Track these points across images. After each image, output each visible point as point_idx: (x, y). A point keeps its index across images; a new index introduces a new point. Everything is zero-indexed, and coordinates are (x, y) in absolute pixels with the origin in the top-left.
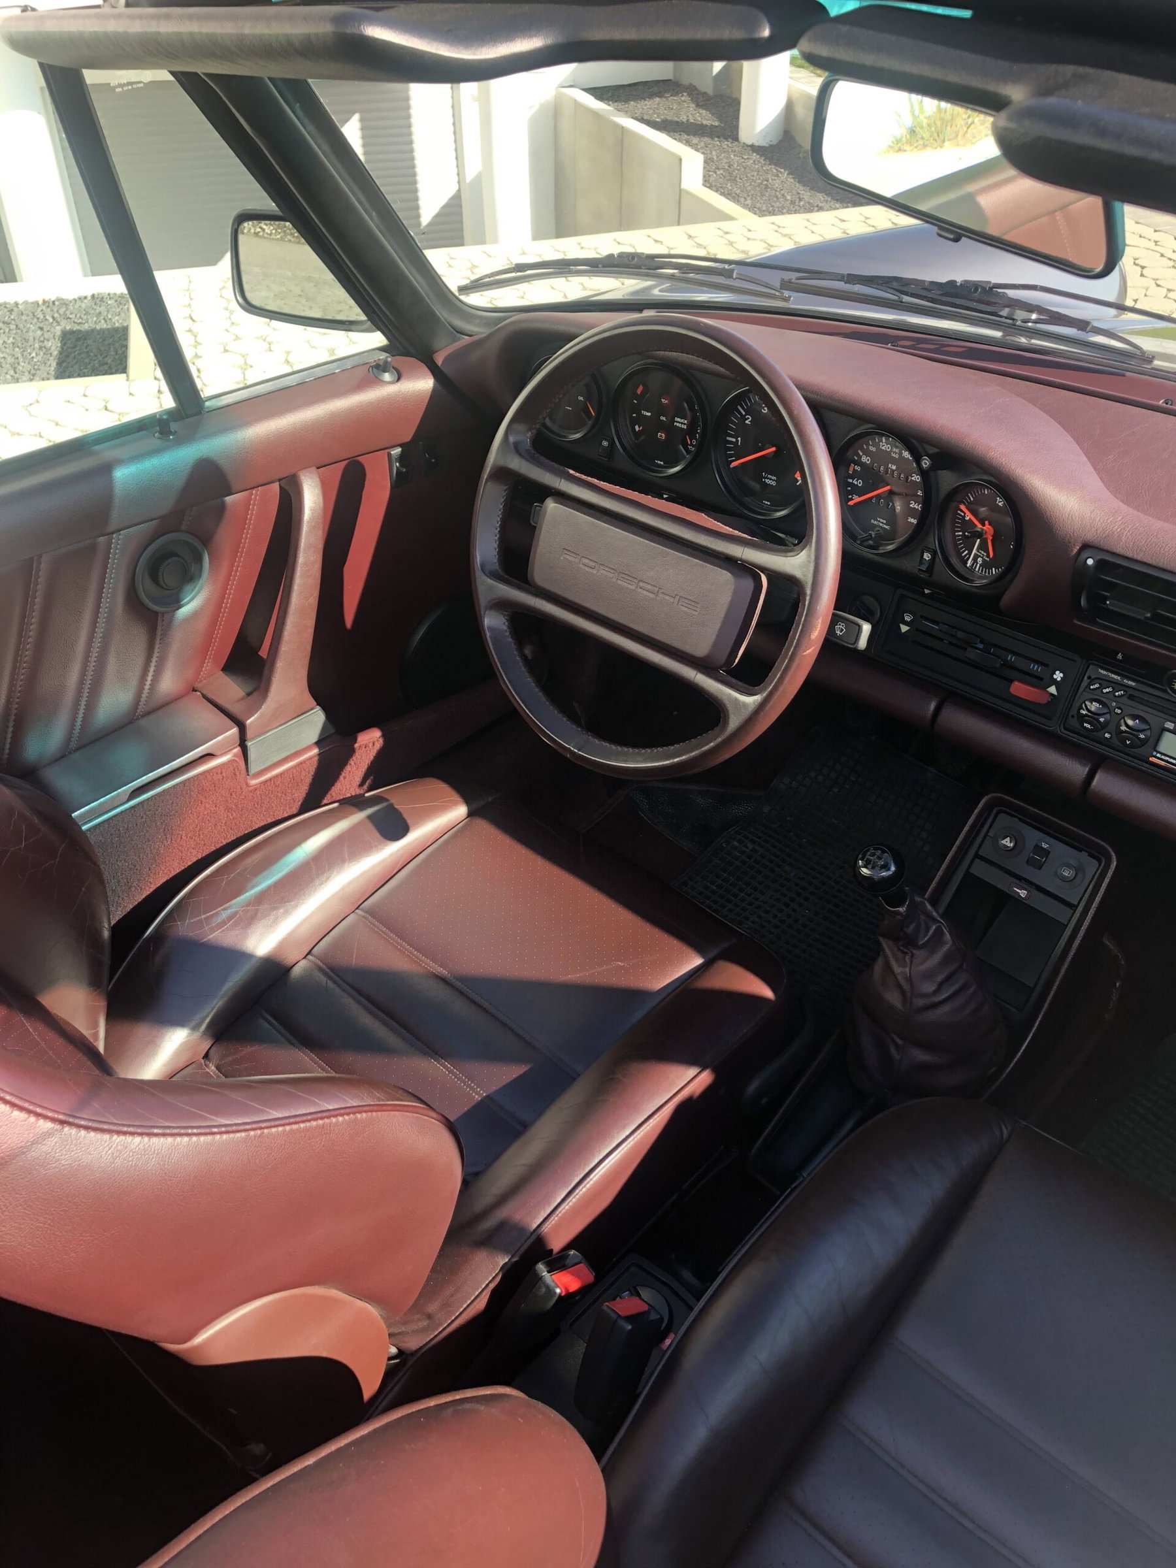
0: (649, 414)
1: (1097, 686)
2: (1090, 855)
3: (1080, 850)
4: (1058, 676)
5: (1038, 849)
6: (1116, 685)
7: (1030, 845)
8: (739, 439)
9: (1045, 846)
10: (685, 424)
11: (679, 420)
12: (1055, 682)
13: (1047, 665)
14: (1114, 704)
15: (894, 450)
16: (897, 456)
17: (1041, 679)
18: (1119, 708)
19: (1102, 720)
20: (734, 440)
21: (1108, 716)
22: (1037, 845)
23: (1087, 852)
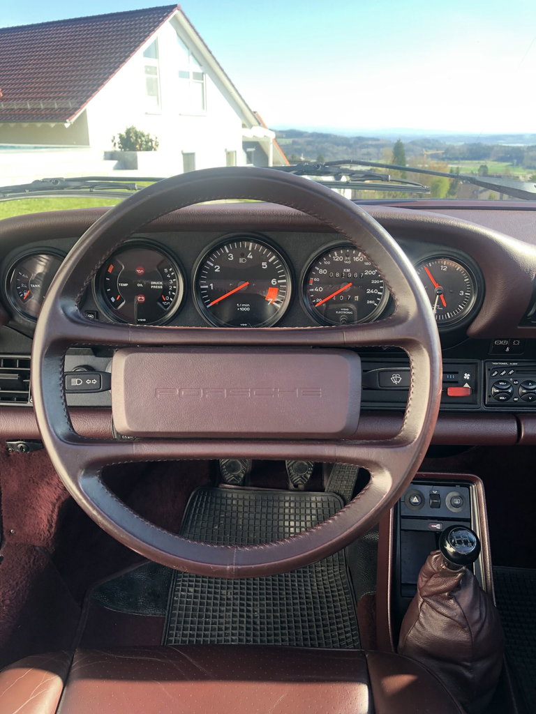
0: (126, 285)
1: (496, 373)
2: (461, 486)
3: (454, 485)
4: (467, 376)
5: (432, 496)
6: (508, 368)
7: (427, 496)
8: (211, 285)
9: (435, 492)
10: (160, 285)
11: (154, 283)
12: (466, 381)
13: (457, 373)
14: (511, 379)
15: (346, 258)
16: (350, 262)
17: (457, 382)
18: (516, 381)
19: (510, 391)
20: (207, 287)
21: (511, 388)
22: (430, 495)
23: (458, 484)
